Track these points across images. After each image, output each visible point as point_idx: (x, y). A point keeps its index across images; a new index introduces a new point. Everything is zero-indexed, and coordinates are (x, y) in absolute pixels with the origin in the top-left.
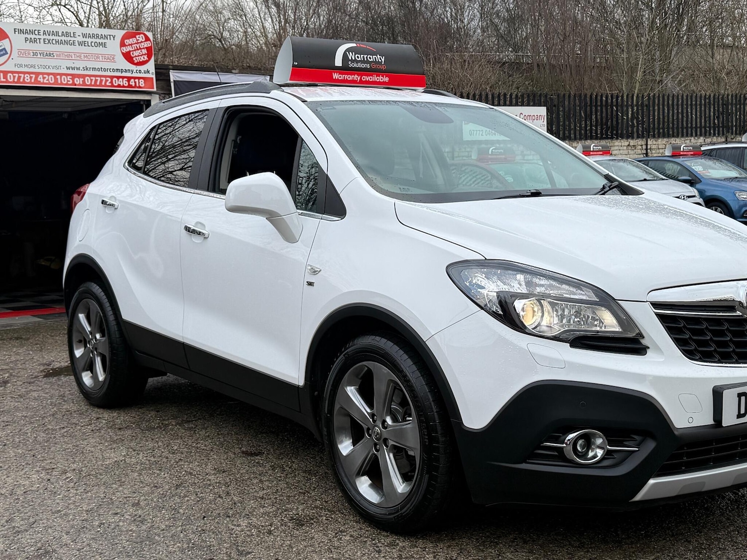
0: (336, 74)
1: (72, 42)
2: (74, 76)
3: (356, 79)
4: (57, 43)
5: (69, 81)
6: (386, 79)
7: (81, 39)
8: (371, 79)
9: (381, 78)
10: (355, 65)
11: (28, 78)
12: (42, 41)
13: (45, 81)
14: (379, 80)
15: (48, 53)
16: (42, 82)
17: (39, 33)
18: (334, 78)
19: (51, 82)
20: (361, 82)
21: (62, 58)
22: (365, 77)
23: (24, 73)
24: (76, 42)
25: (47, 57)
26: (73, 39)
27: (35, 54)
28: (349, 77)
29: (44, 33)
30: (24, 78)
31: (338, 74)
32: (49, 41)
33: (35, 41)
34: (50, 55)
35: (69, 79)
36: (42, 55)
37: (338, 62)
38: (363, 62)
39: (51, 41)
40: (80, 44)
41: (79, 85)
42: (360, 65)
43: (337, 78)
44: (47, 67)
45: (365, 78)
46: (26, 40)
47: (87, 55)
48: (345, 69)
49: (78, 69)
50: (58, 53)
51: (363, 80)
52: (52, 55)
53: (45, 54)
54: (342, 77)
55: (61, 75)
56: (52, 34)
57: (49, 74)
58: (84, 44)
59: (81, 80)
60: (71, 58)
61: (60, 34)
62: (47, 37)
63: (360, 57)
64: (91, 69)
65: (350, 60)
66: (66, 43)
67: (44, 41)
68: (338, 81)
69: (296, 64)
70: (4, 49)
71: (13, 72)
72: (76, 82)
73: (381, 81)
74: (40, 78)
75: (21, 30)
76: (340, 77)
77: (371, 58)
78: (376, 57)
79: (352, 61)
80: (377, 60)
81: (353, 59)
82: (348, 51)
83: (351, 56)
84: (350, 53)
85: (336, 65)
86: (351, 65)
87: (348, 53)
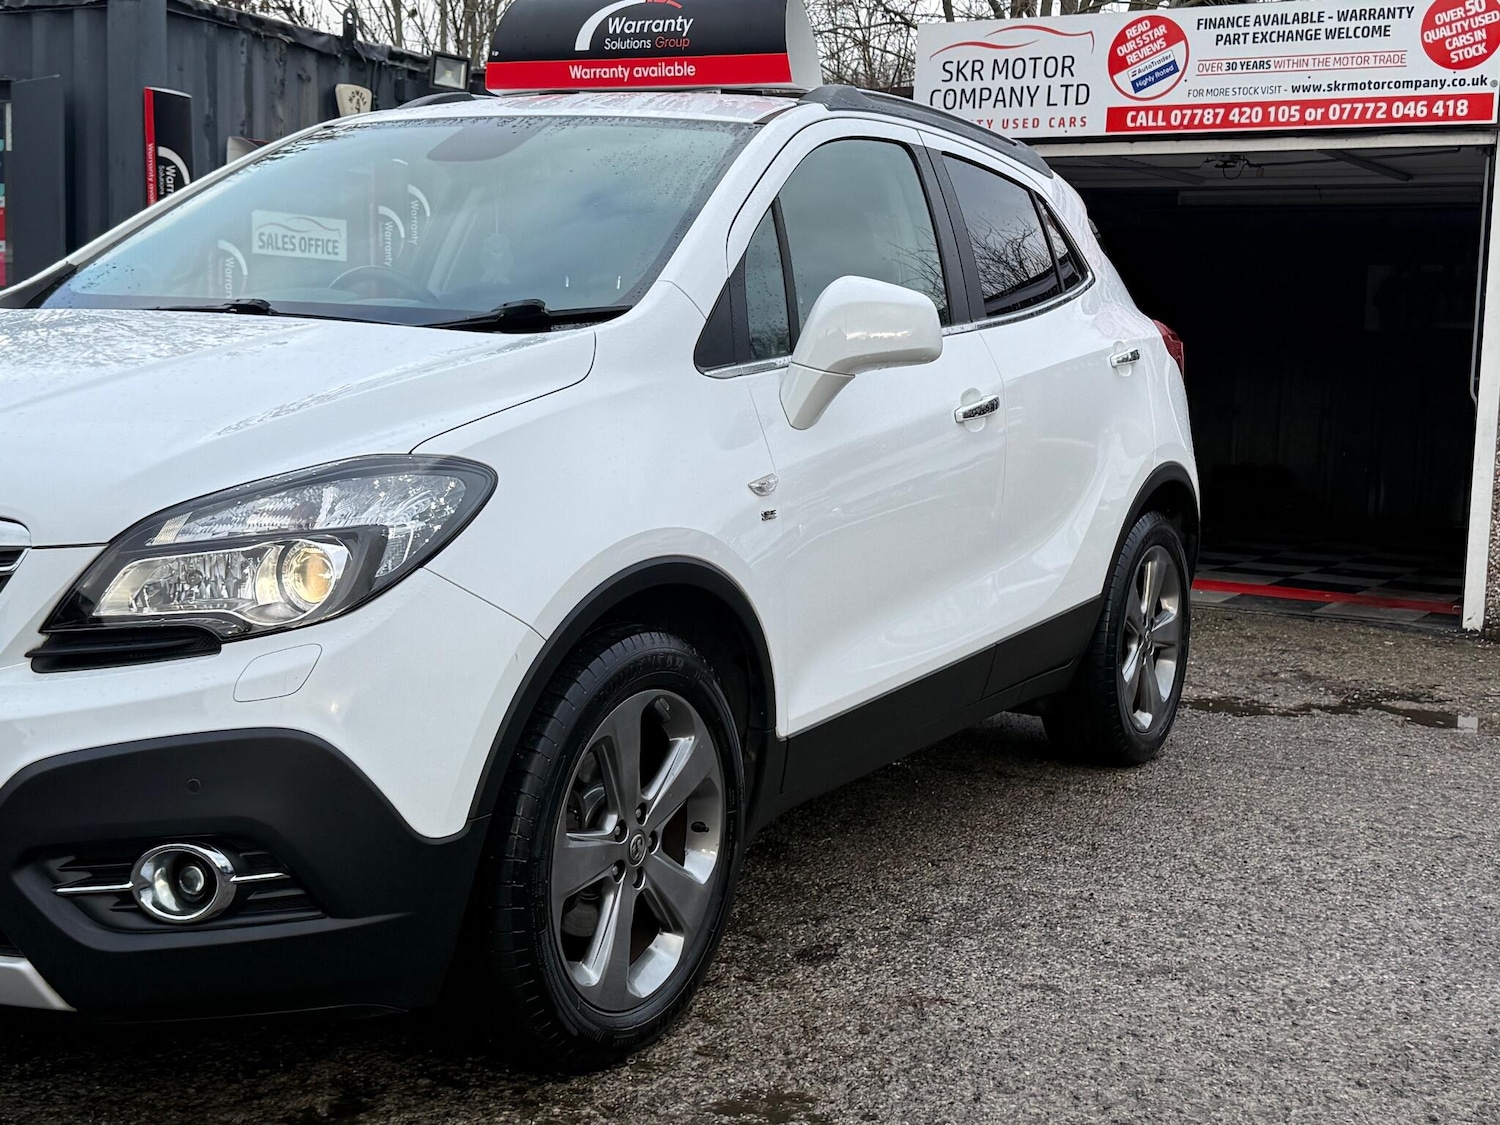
0: (576, 67)
1: (1313, 33)
2: (1305, 105)
3: (621, 76)
4: (1281, 39)
5: (1294, 116)
6: (690, 70)
7: (1334, 24)
8: (653, 72)
9: (677, 68)
11: (1211, 117)
12: (1250, 38)
13: (1244, 120)
14: (672, 74)
15: (1258, 61)
16: (1236, 121)
17: (1245, 21)
18: (573, 76)
19: (1254, 120)
20: (632, 80)
21: (1286, 69)
22: (640, 69)
23: (1204, 107)
24: (1323, 33)
25: (1255, 70)
26: (1314, 26)
27: (1231, 66)
28: (605, 73)
29: (1257, 22)
30: (1203, 116)
31: (580, 67)
32: (1264, 37)
33: (1236, 40)
34: (1261, 65)
35: (1293, 113)
36: (1245, 67)
37: (583, 43)
38: (636, 36)
39: (1268, 37)
40: (1330, 34)
41: (1314, 122)
42: (629, 44)
43: (578, 77)
44: (1252, 91)
45: (641, 72)
46: (1218, 40)
47: (1342, 56)
48: (598, 53)
49: (1318, 88)
50: (1280, 59)
51: (637, 76)
52: (1266, 66)
53: (1251, 64)
54: (590, 73)
55: (1278, 104)
56: (1273, 21)
57: (1251, 105)
58: (1340, 33)
59: (1320, 111)
60: (1305, 68)
61: (1290, 20)
62: (1263, 29)
64: (1346, 87)
65: (609, 36)
66: (1300, 35)
67: (1254, 38)
68: (580, 81)
69: (497, 53)
70: (1174, 63)
71: (1181, 108)
72: (1307, 118)
73: (677, 74)
74: (1234, 116)
75: (1211, 20)
76: (586, 74)
77: (660, 26)
78: (673, 21)
79: (614, 37)
80: (673, 29)
81: (618, 31)
82: (613, 15)
83: (616, 26)
84: (617, 19)
85: (577, 49)
86: (609, 46)
87: (610, 20)
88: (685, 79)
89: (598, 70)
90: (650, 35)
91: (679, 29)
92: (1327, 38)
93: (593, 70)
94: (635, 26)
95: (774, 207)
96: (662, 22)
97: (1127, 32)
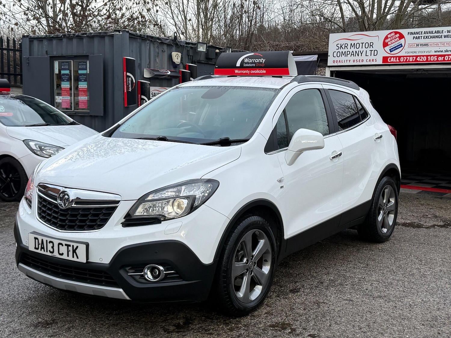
0: (236, 70)
1: (440, 36)
2: (438, 56)
3: (247, 73)
4: (431, 38)
5: (435, 59)
6: (265, 72)
7: (446, 34)
8: (255, 72)
9: (261, 71)
10: (247, 65)
11: (412, 59)
12: (423, 38)
13: (421, 60)
15: (425, 44)
16: (419, 60)
17: (421, 33)
18: (236, 72)
19: (424, 60)
20: (250, 74)
21: (433, 46)
22: (252, 71)
23: (410, 56)
24: (443, 36)
25: (424, 46)
26: (441, 34)
27: (417, 45)
28: (244, 72)
29: (425, 33)
30: (409, 59)
31: (238, 70)
32: (427, 37)
33: (419, 38)
34: (426, 45)
35: (435, 58)
36: (421, 45)
37: (238, 64)
38: (251, 63)
39: (428, 37)
40: (445, 37)
41: (441, 61)
42: (249, 65)
44: (423, 52)
45: (252, 72)
46: (414, 38)
47: (449, 43)
48: (242, 67)
49: (442, 51)
50: (431, 43)
52: (427, 45)
53: (423, 45)
54: (240, 72)
55: (431, 56)
56: (429, 33)
57: (423, 56)
58: (448, 36)
59: (443, 58)
60: (438, 46)
61: (434, 32)
62: (426, 35)
64: (450, 51)
65: (245, 63)
66: (437, 37)
67: (424, 37)
68: (238, 74)
69: (217, 67)
70: (401, 44)
71: (403, 57)
72: (439, 60)
73: (261, 72)
74: (418, 59)
75: (412, 32)
76: (239, 72)
77: (257, 61)
78: (260, 60)
79: (246, 63)
80: (260, 62)
81: (247, 62)
82: (246, 58)
83: (246, 61)
84: (247, 59)
85: (237, 66)
86: (245, 65)
87: (245, 59)
88: (263, 74)
89: (242, 71)
90: (255, 63)
91: (262, 62)
92: (444, 38)
93: (241, 71)
94: (251, 61)
95: (284, 111)
96: (258, 60)
97: (388, 36)
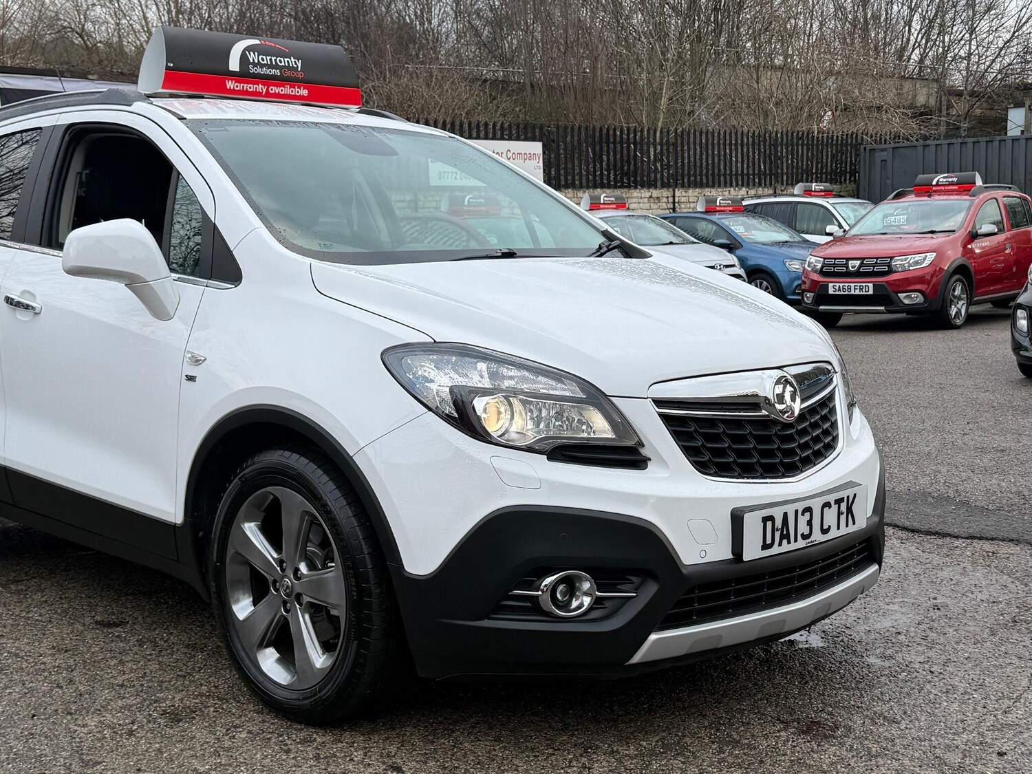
0: (230, 82)
3: (261, 91)
6: (305, 92)
8: (282, 90)
9: (297, 90)
10: (259, 70)
14: (294, 93)
18: (228, 88)
20: (268, 94)
22: (273, 88)
28: (250, 88)
31: (234, 82)
37: (234, 65)
38: (270, 66)
42: (265, 71)
43: (232, 88)
45: (274, 90)
48: (244, 75)
51: (271, 92)
54: (240, 87)
63: (266, 60)
65: (251, 64)
68: (233, 91)
69: (172, 65)
73: (297, 94)
76: (237, 86)
77: (282, 61)
78: (289, 60)
79: (255, 65)
80: (290, 65)
81: (256, 61)
82: (249, 50)
83: (252, 57)
84: (252, 53)
85: (230, 69)
86: (251, 70)
87: (247, 53)
88: (302, 98)
89: (245, 85)
90: (276, 67)
91: (295, 66)
93: (242, 85)
96: (282, 59)
